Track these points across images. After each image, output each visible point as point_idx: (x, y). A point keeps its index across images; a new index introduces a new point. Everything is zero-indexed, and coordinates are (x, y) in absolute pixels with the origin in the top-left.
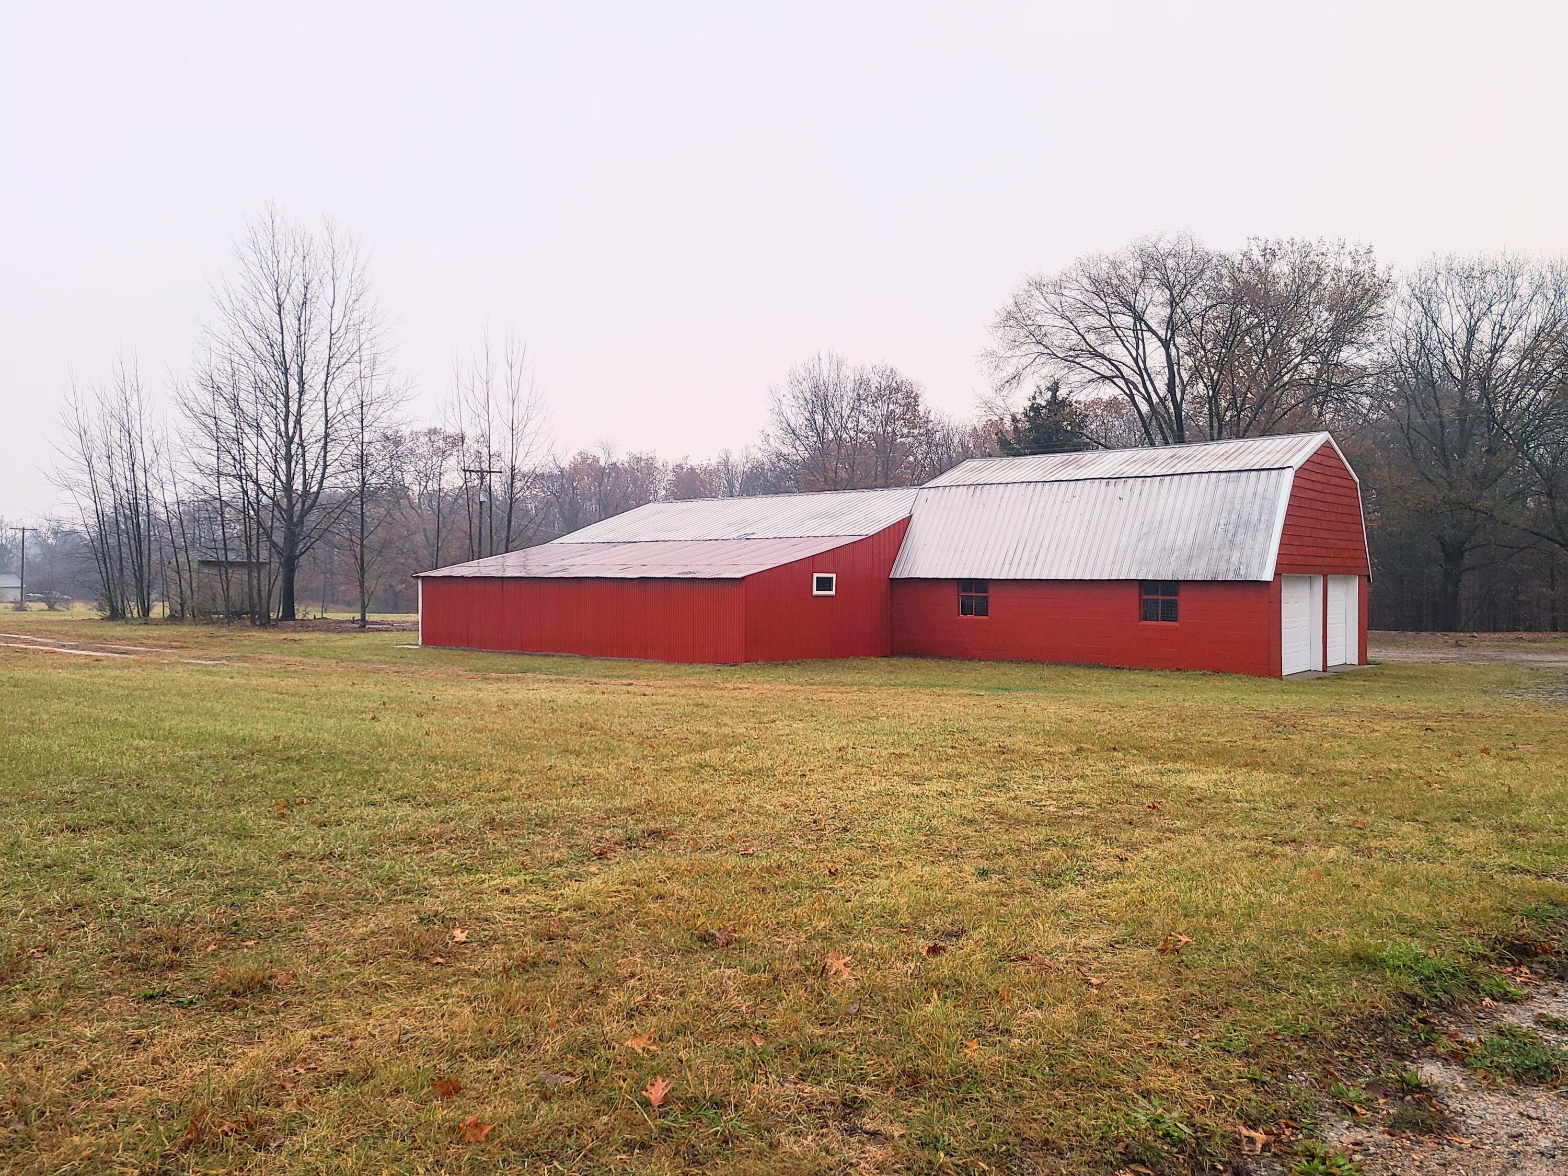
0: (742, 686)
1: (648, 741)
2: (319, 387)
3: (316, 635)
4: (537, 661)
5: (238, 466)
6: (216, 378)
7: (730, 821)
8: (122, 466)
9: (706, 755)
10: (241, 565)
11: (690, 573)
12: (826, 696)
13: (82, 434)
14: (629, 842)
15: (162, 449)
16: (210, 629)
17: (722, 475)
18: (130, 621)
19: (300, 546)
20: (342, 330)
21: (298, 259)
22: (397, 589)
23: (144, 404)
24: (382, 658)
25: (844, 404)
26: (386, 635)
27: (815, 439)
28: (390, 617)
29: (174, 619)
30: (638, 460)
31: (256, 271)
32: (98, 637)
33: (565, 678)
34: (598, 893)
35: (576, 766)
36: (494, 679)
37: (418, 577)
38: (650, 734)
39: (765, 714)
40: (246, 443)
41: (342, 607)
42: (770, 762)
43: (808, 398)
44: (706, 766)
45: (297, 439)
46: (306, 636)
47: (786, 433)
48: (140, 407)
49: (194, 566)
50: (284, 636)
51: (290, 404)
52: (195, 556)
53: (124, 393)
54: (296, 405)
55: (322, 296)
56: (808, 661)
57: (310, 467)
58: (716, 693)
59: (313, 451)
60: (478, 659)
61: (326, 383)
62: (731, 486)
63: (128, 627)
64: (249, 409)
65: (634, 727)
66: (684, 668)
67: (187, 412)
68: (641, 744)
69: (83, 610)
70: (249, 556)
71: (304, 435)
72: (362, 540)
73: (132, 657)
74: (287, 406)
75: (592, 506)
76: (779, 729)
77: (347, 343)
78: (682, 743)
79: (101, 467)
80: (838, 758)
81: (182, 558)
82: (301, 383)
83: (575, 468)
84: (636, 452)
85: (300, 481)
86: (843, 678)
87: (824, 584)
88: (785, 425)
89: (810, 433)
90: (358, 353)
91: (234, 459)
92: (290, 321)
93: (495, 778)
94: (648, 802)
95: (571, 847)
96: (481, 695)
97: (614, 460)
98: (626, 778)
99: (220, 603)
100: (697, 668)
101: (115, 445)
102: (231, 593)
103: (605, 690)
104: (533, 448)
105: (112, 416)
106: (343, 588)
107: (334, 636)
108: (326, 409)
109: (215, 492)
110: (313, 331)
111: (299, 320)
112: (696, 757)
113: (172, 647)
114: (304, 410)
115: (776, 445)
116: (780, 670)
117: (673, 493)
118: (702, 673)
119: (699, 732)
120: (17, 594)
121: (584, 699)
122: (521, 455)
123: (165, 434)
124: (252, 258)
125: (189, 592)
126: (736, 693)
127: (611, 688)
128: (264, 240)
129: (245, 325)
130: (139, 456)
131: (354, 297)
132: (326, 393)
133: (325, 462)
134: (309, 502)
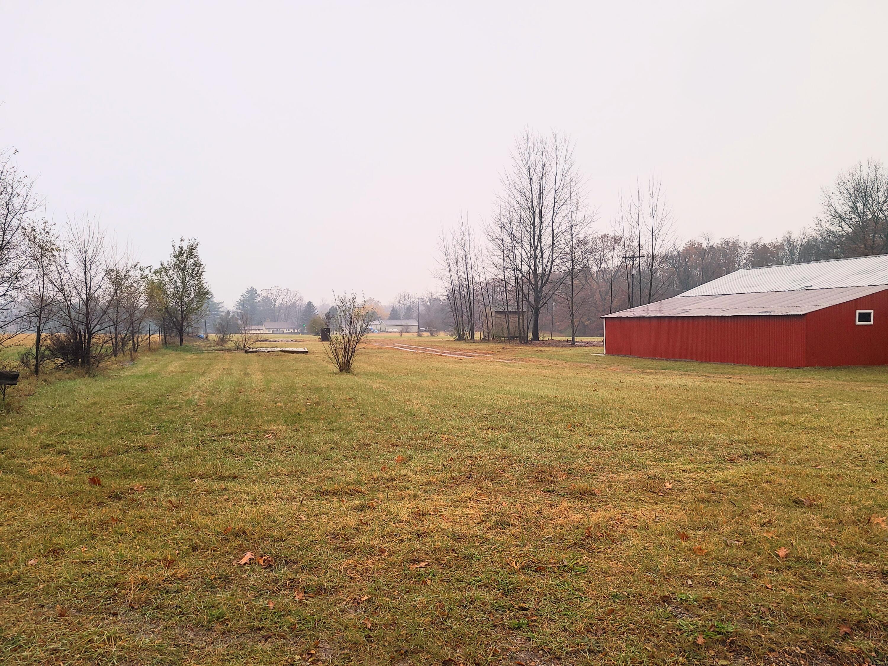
0: (805, 381)
1: (748, 409)
2: (549, 219)
3: (551, 348)
4: (671, 364)
5: (512, 264)
6: (502, 220)
7: (805, 452)
8: (462, 267)
9: (786, 418)
10: (515, 313)
11: (767, 312)
12: (867, 389)
13: (446, 253)
14: (746, 456)
15: (479, 257)
16: (502, 345)
17: (786, 248)
18: (466, 341)
19: (541, 303)
20: (561, 188)
21: (539, 153)
22: (586, 324)
23: (471, 236)
24: (587, 361)
25: (880, 194)
26: (586, 348)
27: (857, 220)
28: (584, 339)
29: (485, 340)
30: (728, 242)
31: (520, 163)
32: (457, 349)
33: (689, 373)
34: (734, 476)
35: (708, 418)
36: (649, 373)
37: (603, 318)
38: (748, 405)
39: (822, 397)
40: (517, 252)
41: (558, 333)
42: (828, 424)
43: (851, 192)
44: (787, 423)
45: (539, 248)
46: (547, 349)
47: (834, 217)
48: (469, 238)
49: (493, 314)
50: (536, 349)
51: (536, 230)
52: (494, 309)
53: (463, 231)
54: (539, 229)
55: (551, 170)
56: (852, 367)
57: (545, 261)
58: (787, 384)
59: (547, 253)
60: (636, 362)
61: (553, 217)
62: (792, 253)
63: (467, 344)
64: (518, 234)
65: (738, 401)
66: (763, 369)
67: (490, 238)
68: (743, 410)
69: (444, 336)
70: (518, 308)
71: (542, 245)
72: (572, 298)
73: (474, 358)
74: (534, 231)
75: (698, 273)
76: (833, 406)
77: (563, 194)
78: (768, 410)
79: (453, 268)
80: (876, 424)
81: (488, 310)
82: (541, 218)
83: (687, 250)
84: (726, 238)
85: (541, 269)
86: (879, 378)
87: (865, 317)
88: (834, 212)
89: (853, 216)
90: (569, 199)
91: (511, 260)
92: (536, 187)
93: (667, 421)
94: (754, 439)
95: (714, 456)
96: (644, 381)
97: (712, 244)
98: (738, 426)
99: (506, 331)
100: (773, 370)
101: (459, 257)
102: (510, 327)
103: (715, 381)
104: (665, 242)
105: (458, 243)
106: (558, 324)
107: (559, 349)
108: (553, 231)
109: (502, 277)
110: (546, 191)
111: (540, 185)
112: (779, 418)
113: (489, 354)
114: (543, 231)
115: (827, 226)
116: (832, 372)
117: (751, 262)
118: (776, 372)
119: (779, 405)
120: (416, 329)
121: (703, 385)
122: (658, 246)
123: (480, 249)
124: (518, 156)
125: (491, 327)
126: (801, 385)
127: (718, 380)
128: (523, 147)
129: (515, 192)
130: (469, 261)
131: (566, 169)
132: (553, 222)
133: (552, 258)
134: (545, 279)
